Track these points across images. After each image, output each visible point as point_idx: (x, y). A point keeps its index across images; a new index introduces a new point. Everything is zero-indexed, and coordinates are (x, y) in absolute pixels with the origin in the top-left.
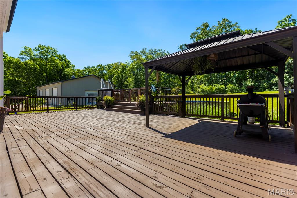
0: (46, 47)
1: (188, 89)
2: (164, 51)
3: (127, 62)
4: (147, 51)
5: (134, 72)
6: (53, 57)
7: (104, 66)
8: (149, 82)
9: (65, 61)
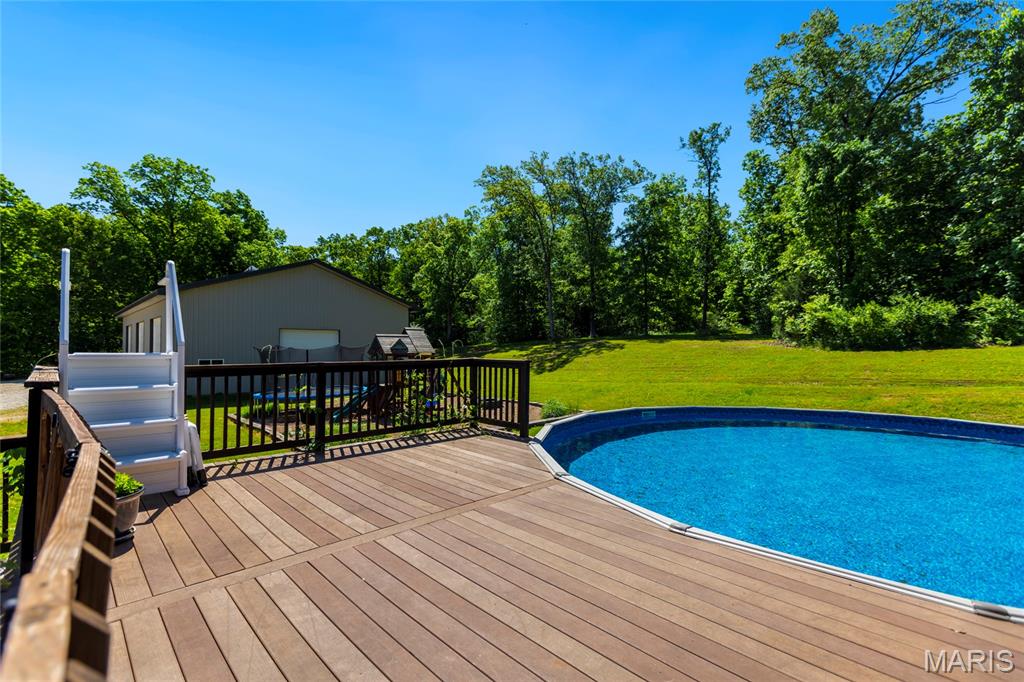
0: (170, 164)
1: (725, 316)
2: (621, 160)
3: (471, 211)
4: (550, 165)
5: (500, 249)
6: (195, 200)
7: (389, 232)
8: (560, 288)
9: (245, 214)
